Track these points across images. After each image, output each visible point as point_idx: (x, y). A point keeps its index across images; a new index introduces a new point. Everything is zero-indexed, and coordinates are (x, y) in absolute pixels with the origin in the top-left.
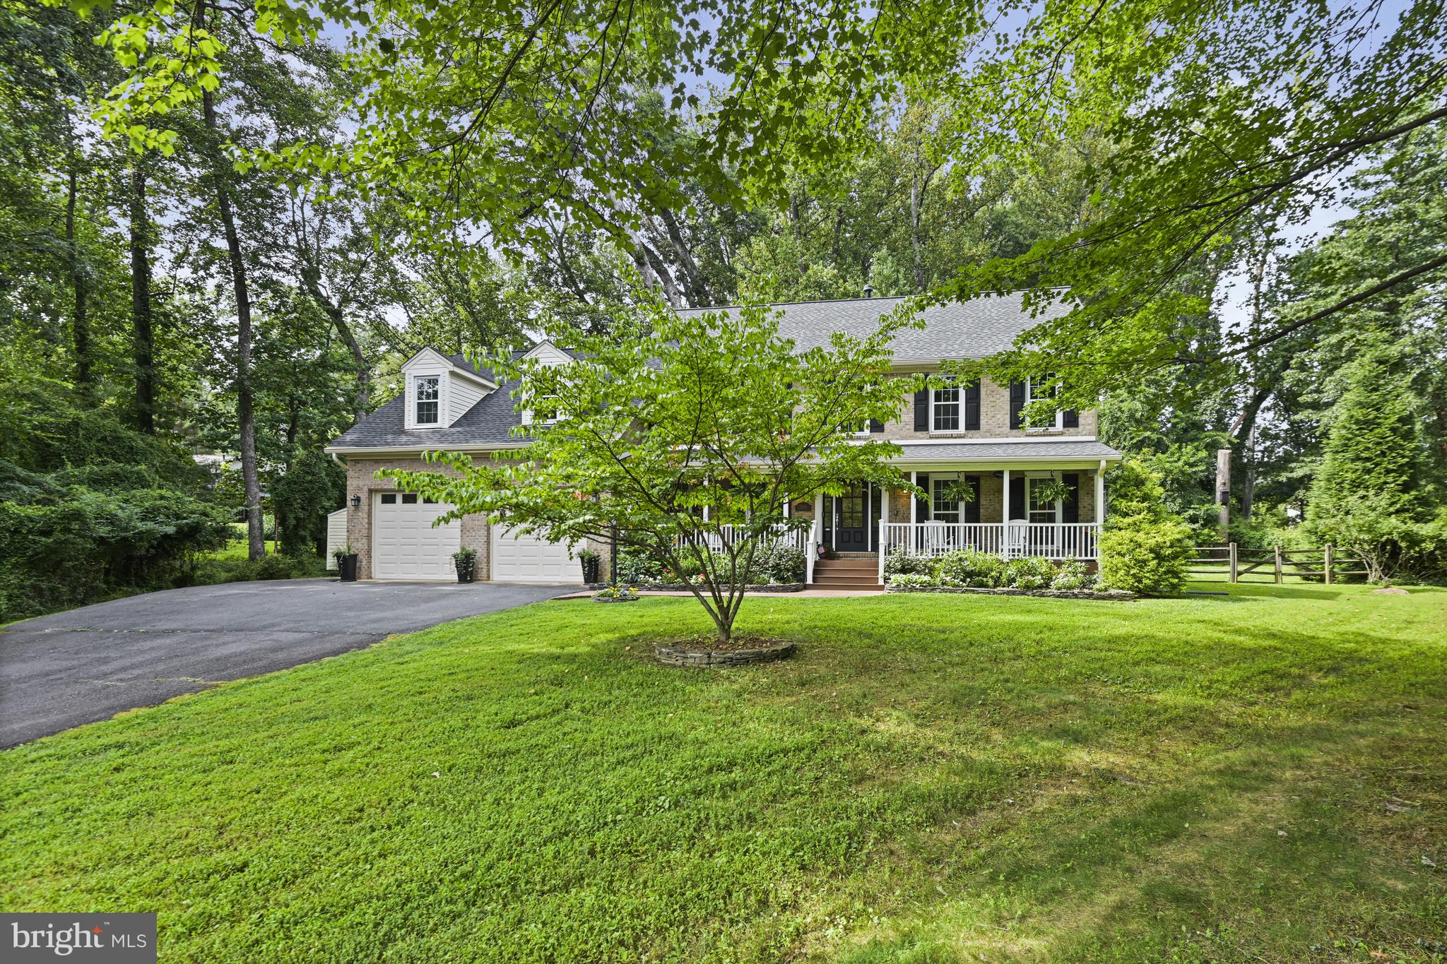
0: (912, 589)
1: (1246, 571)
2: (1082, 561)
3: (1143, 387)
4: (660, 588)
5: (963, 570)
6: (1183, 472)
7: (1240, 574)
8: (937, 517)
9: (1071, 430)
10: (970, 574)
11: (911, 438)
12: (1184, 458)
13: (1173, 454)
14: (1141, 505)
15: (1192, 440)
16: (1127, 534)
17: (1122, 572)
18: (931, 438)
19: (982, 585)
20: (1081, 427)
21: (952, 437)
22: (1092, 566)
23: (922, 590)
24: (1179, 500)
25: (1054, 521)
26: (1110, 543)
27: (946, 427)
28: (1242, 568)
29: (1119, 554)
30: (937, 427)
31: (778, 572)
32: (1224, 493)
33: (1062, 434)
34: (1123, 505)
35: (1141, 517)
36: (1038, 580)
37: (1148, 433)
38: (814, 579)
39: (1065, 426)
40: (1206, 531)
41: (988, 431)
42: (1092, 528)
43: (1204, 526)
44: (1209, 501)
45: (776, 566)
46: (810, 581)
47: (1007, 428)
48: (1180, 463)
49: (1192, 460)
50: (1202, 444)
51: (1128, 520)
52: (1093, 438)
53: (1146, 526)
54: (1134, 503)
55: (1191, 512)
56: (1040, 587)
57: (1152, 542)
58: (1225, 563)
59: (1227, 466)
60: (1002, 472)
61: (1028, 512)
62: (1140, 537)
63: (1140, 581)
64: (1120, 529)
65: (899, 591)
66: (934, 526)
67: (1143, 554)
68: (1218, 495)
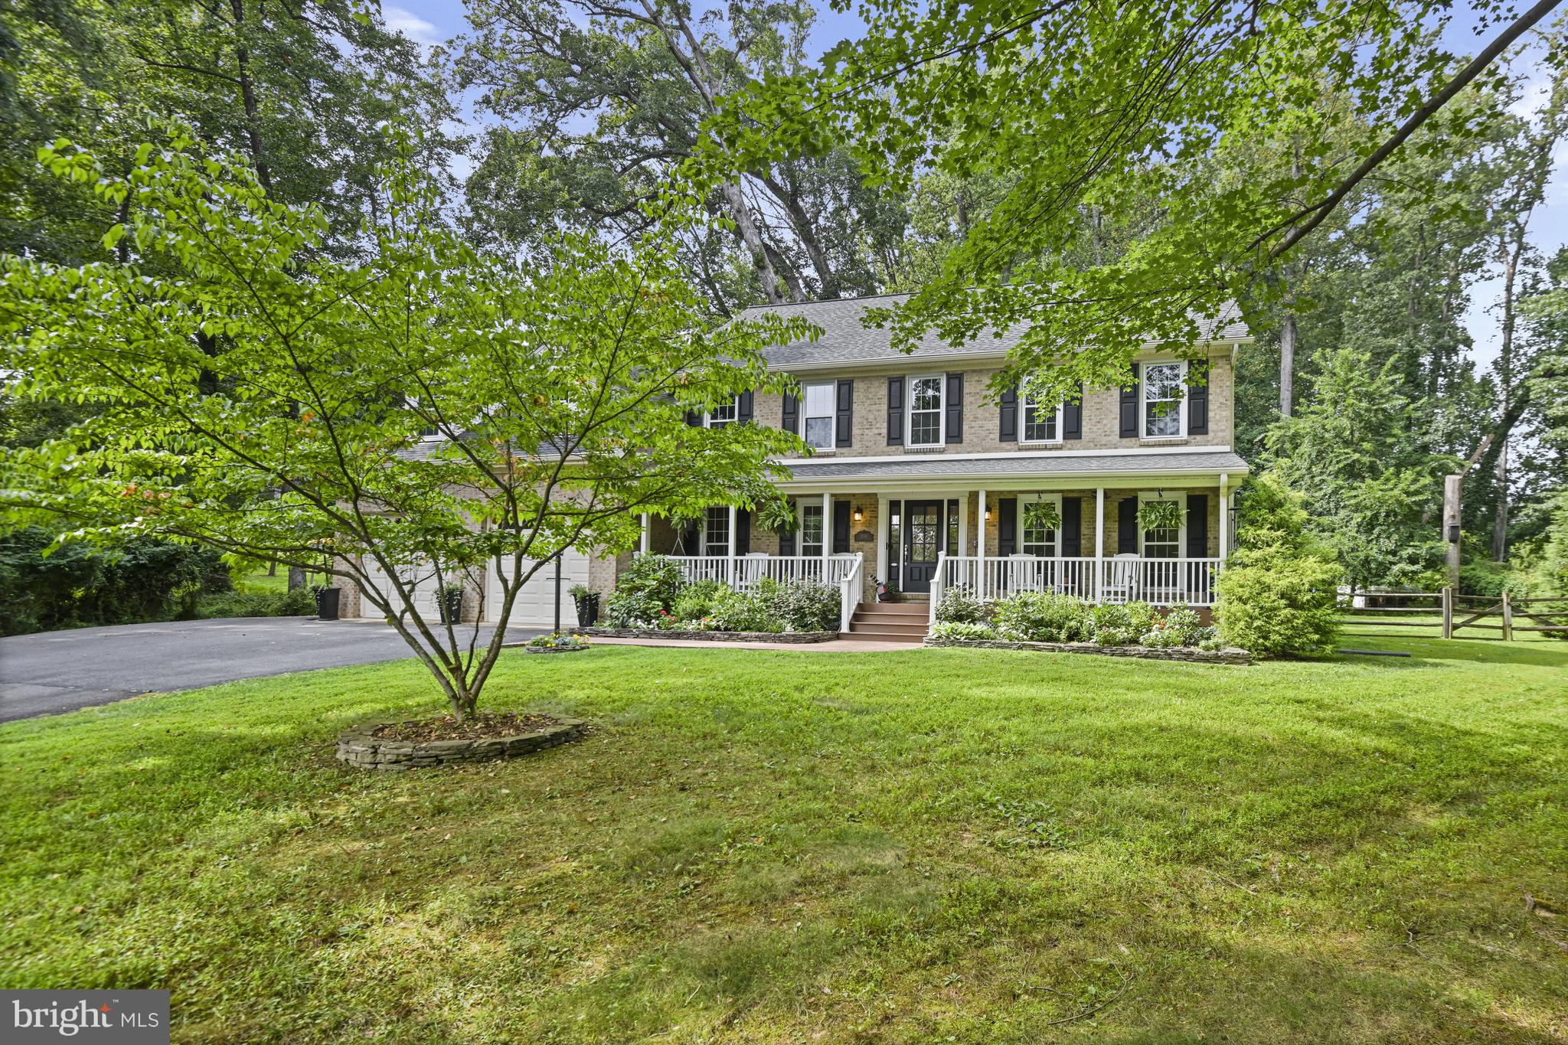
0: (955, 643)
1: (1464, 624)
2: (1191, 609)
3: (1350, 401)
4: (650, 634)
5: (1025, 618)
6: (1400, 503)
7: (1456, 627)
8: (1028, 550)
9: (1199, 438)
10: (1039, 623)
11: (996, 450)
12: (1402, 486)
13: (1388, 480)
14: (1275, 534)
15: (1414, 465)
16: (1250, 572)
17: (1242, 624)
18: (1020, 450)
19: (1051, 638)
20: (1211, 434)
21: (1046, 448)
22: (1206, 617)
23: (967, 645)
24: (1395, 537)
25: (1176, 556)
26: (1229, 584)
27: (1041, 437)
28: (1458, 620)
29: (1240, 599)
30: (1028, 437)
31: (800, 617)
32: (1454, 528)
33: (1186, 443)
34: (1249, 533)
35: (1273, 549)
36: (1121, 633)
37: (1356, 456)
38: (852, 627)
39: (1190, 433)
40: (1429, 574)
41: (1092, 441)
42: (1212, 564)
43: (1426, 568)
44: (1433, 538)
45: (799, 610)
46: (845, 628)
47: (1115, 437)
48: (1396, 492)
49: (1413, 488)
50: (1427, 469)
51: (1256, 554)
52: (1227, 448)
53: (1278, 562)
54: (1264, 531)
55: (1410, 551)
56: (1123, 642)
57: (1284, 583)
58: (1437, 614)
59: (1457, 496)
60: (1094, 491)
61: (1142, 543)
62: (1269, 578)
63: (1266, 638)
64: (1245, 566)
65: (938, 644)
66: (1021, 561)
67: (1269, 599)
68: (1446, 529)
